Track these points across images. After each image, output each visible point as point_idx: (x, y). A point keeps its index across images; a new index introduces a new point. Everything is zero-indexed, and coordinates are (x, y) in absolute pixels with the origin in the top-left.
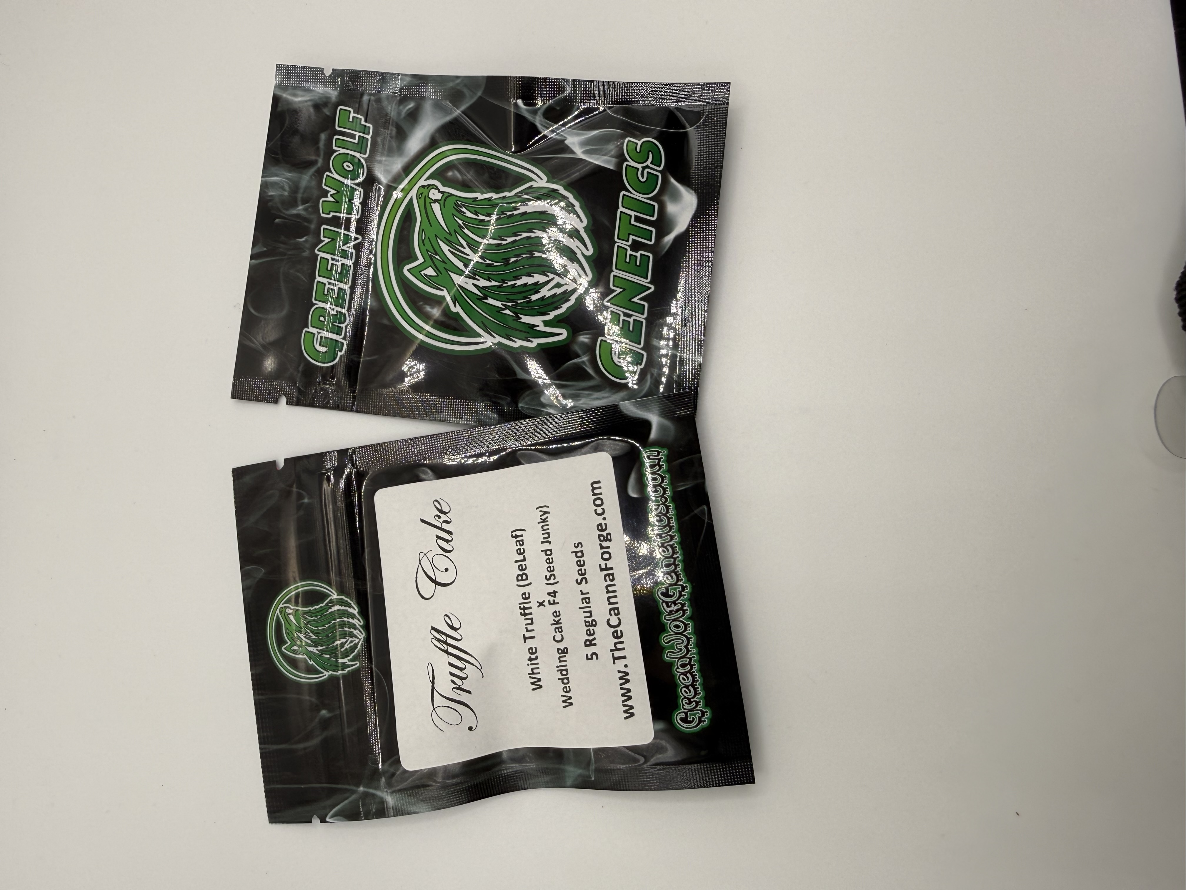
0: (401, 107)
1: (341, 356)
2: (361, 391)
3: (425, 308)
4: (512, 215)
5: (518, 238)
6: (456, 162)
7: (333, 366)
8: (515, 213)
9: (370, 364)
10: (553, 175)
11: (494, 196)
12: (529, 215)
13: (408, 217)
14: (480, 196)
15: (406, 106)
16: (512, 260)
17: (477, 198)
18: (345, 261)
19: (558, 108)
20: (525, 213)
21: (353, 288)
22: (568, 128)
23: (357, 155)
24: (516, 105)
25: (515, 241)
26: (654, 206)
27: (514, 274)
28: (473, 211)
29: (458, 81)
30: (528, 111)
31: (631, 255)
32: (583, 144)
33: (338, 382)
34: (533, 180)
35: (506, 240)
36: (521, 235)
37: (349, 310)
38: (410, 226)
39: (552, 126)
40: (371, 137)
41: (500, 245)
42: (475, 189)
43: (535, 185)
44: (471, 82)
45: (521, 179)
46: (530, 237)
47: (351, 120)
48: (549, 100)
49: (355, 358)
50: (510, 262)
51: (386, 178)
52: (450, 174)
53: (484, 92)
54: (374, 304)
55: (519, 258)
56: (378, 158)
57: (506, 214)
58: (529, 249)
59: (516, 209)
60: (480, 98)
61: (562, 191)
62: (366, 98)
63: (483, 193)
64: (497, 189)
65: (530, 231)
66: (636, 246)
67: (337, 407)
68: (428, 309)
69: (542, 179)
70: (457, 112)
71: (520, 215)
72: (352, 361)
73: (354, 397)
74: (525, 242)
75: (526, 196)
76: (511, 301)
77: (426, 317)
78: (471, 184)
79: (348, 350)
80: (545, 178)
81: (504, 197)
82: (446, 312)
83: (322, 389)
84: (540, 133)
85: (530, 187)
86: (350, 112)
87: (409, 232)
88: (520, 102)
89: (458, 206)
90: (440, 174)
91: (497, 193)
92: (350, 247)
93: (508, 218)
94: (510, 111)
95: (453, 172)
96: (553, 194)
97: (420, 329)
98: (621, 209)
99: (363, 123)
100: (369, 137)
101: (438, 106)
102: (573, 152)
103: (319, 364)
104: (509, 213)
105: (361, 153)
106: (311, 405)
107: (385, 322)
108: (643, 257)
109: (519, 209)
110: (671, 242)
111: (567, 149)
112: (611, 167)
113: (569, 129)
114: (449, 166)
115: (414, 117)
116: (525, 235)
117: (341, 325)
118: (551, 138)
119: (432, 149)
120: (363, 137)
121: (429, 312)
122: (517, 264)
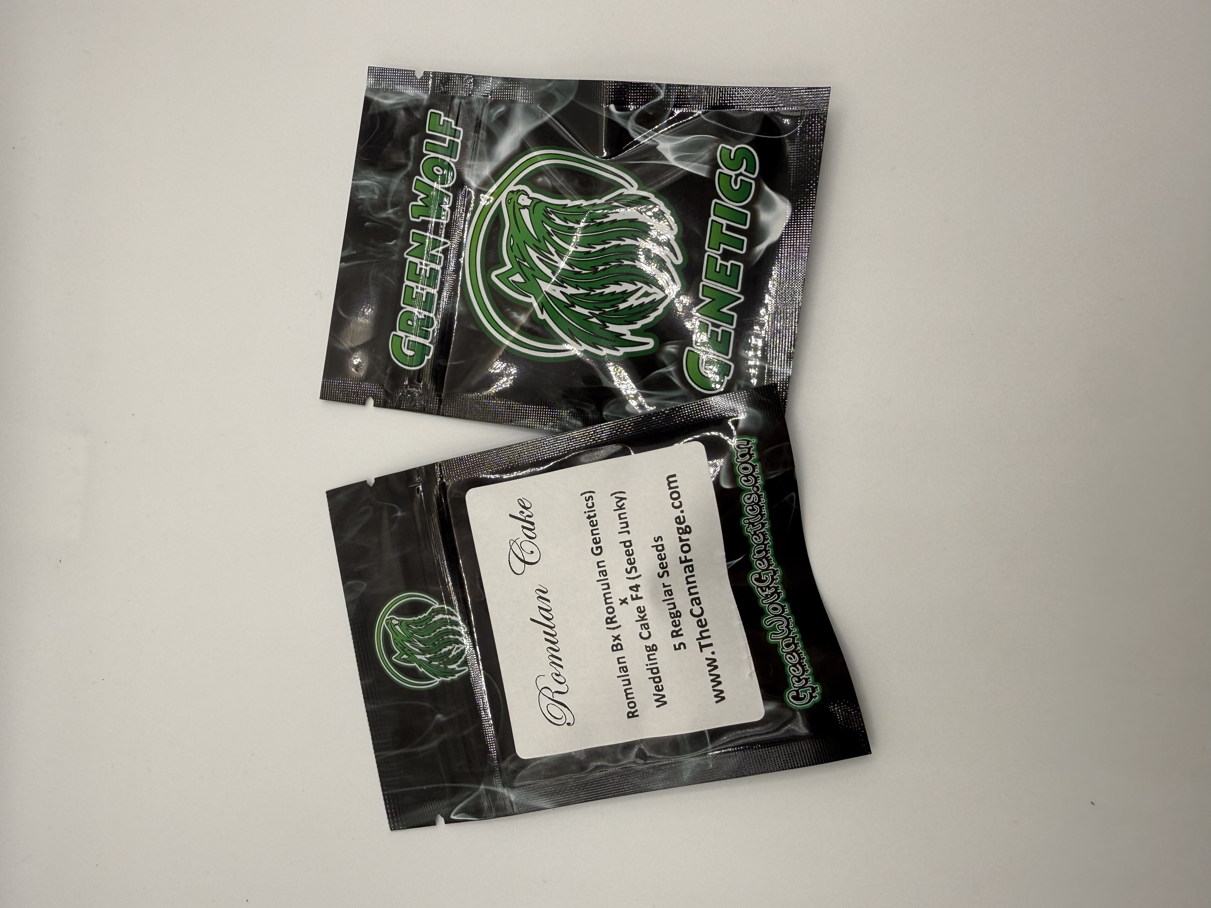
0: (492, 111)
1: (428, 360)
2: (447, 395)
3: (512, 314)
4: (602, 223)
5: (607, 246)
6: (548, 168)
7: (420, 370)
8: (605, 220)
9: (456, 368)
10: (644, 181)
11: (584, 203)
12: (619, 222)
13: (497, 222)
14: (569, 203)
15: (496, 110)
16: (601, 268)
17: (567, 205)
18: (433, 266)
19: (651, 113)
20: (615, 221)
21: (440, 292)
22: (662, 133)
23: (448, 159)
24: (608, 110)
25: (604, 249)
26: (746, 214)
27: (602, 282)
28: (562, 218)
29: (550, 85)
30: (620, 116)
31: (721, 264)
32: (675, 150)
33: (425, 385)
34: (623, 187)
35: (595, 248)
36: (610, 243)
37: (435, 315)
38: (498, 232)
39: (645, 132)
40: (461, 141)
41: (589, 252)
42: (566, 196)
43: (626, 192)
44: (563, 85)
45: (612, 186)
46: (619, 245)
47: (441, 123)
48: (642, 105)
49: (441, 362)
50: (599, 270)
51: (476, 182)
52: (540, 180)
53: (576, 96)
54: (461, 309)
55: (608, 266)
56: (468, 162)
57: (596, 222)
58: (618, 257)
59: (606, 216)
60: (572, 102)
61: (653, 198)
62: (456, 101)
63: (573, 200)
64: (587, 196)
65: (619, 239)
66: (727, 255)
67: (423, 410)
68: (515, 315)
69: (632, 186)
70: (548, 117)
71: (610, 223)
72: (439, 365)
73: (440, 401)
74: (614, 250)
75: (615, 204)
76: (599, 309)
77: (512, 323)
78: (561, 191)
79: (434, 355)
80: (636, 185)
81: (594, 205)
82: (533, 318)
83: (409, 392)
84: (633, 139)
85: (621, 194)
86: (440, 115)
87: (497, 237)
88: (612, 107)
89: (547, 212)
90: (529, 180)
91: (587, 200)
92: (438, 252)
93: (597, 226)
94: (602, 116)
95: (543, 177)
96: (644, 201)
97: (506, 335)
98: (713, 217)
99: (453, 126)
100: (459, 141)
101: (528, 110)
102: (664, 159)
103: (407, 368)
104: (598, 221)
105: (451, 157)
106: (398, 408)
107: (472, 327)
108: (733, 267)
109: (609, 216)
110: (762, 252)
111: (659, 156)
112: (703, 174)
113: (662, 135)
114: (539, 172)
115: (504, 121)
116: (614, 243)
117: (429, 330)
118: (643, 143)
119: (521, 154)
120: (454, 141)
121: (516, 318)
122: (605, 273)
